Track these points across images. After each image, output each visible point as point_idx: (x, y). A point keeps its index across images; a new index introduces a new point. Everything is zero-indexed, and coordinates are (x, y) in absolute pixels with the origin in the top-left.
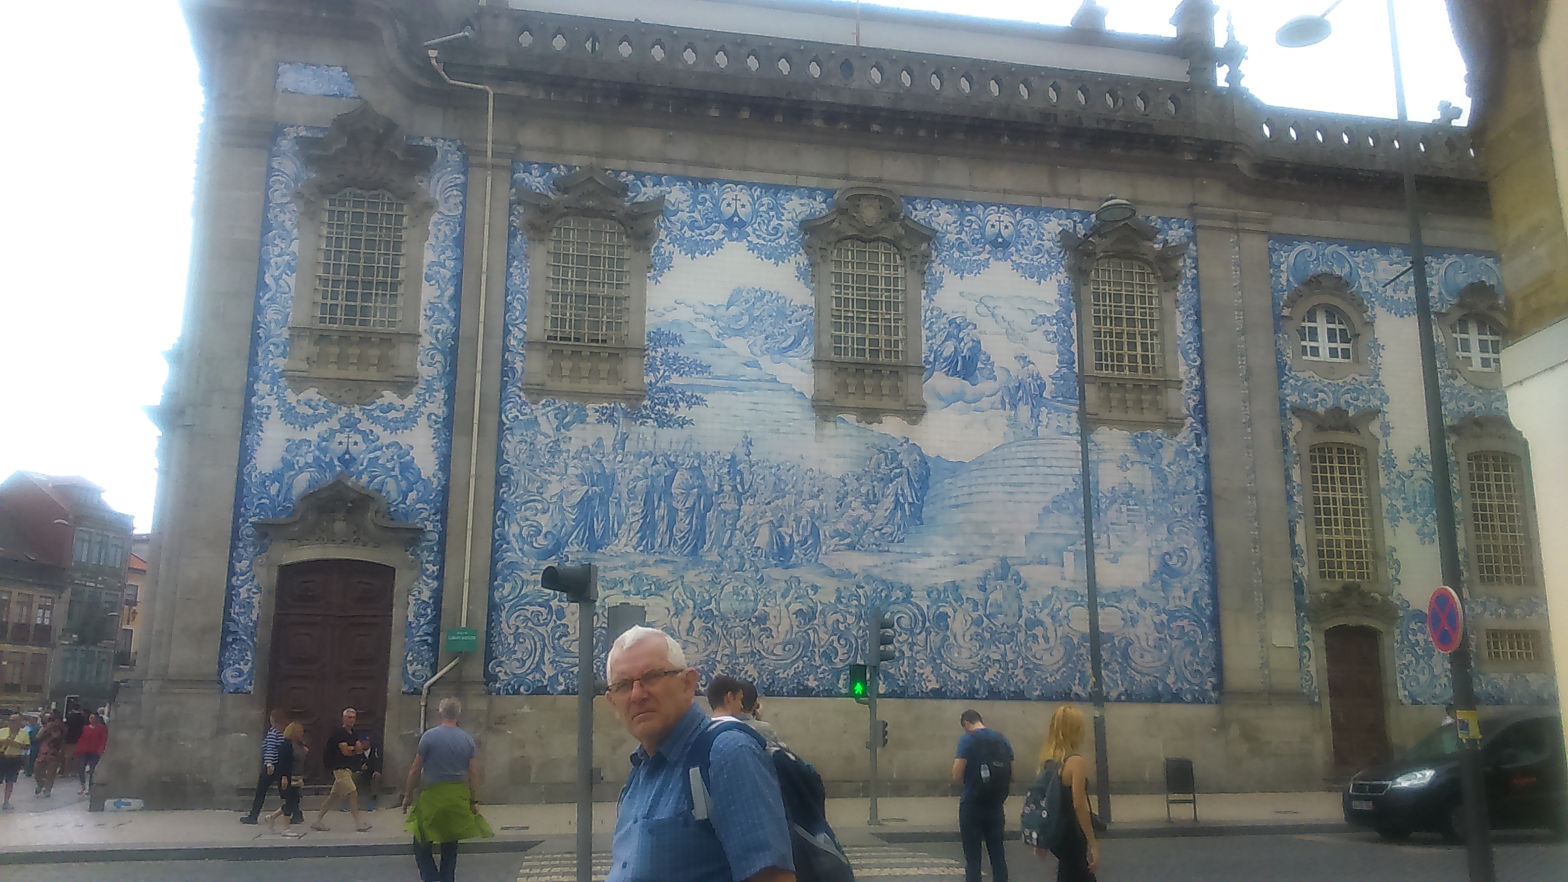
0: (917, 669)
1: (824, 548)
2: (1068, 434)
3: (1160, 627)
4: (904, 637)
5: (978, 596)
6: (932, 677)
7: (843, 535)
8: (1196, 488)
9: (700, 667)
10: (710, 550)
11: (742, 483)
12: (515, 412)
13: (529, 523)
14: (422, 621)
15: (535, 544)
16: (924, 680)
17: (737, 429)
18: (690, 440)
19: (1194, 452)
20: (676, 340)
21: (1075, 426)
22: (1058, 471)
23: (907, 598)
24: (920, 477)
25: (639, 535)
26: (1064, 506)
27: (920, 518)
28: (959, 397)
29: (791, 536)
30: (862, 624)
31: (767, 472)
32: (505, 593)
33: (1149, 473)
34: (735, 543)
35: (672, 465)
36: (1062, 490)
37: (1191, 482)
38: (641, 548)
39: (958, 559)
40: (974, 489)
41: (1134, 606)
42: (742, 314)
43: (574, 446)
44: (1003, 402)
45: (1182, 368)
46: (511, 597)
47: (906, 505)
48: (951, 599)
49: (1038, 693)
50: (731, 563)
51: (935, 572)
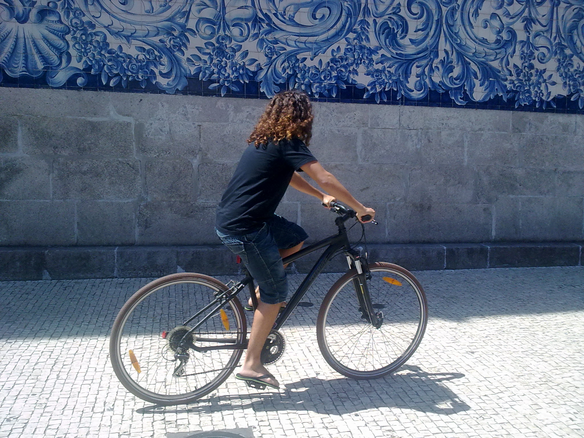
16: (545, 81)
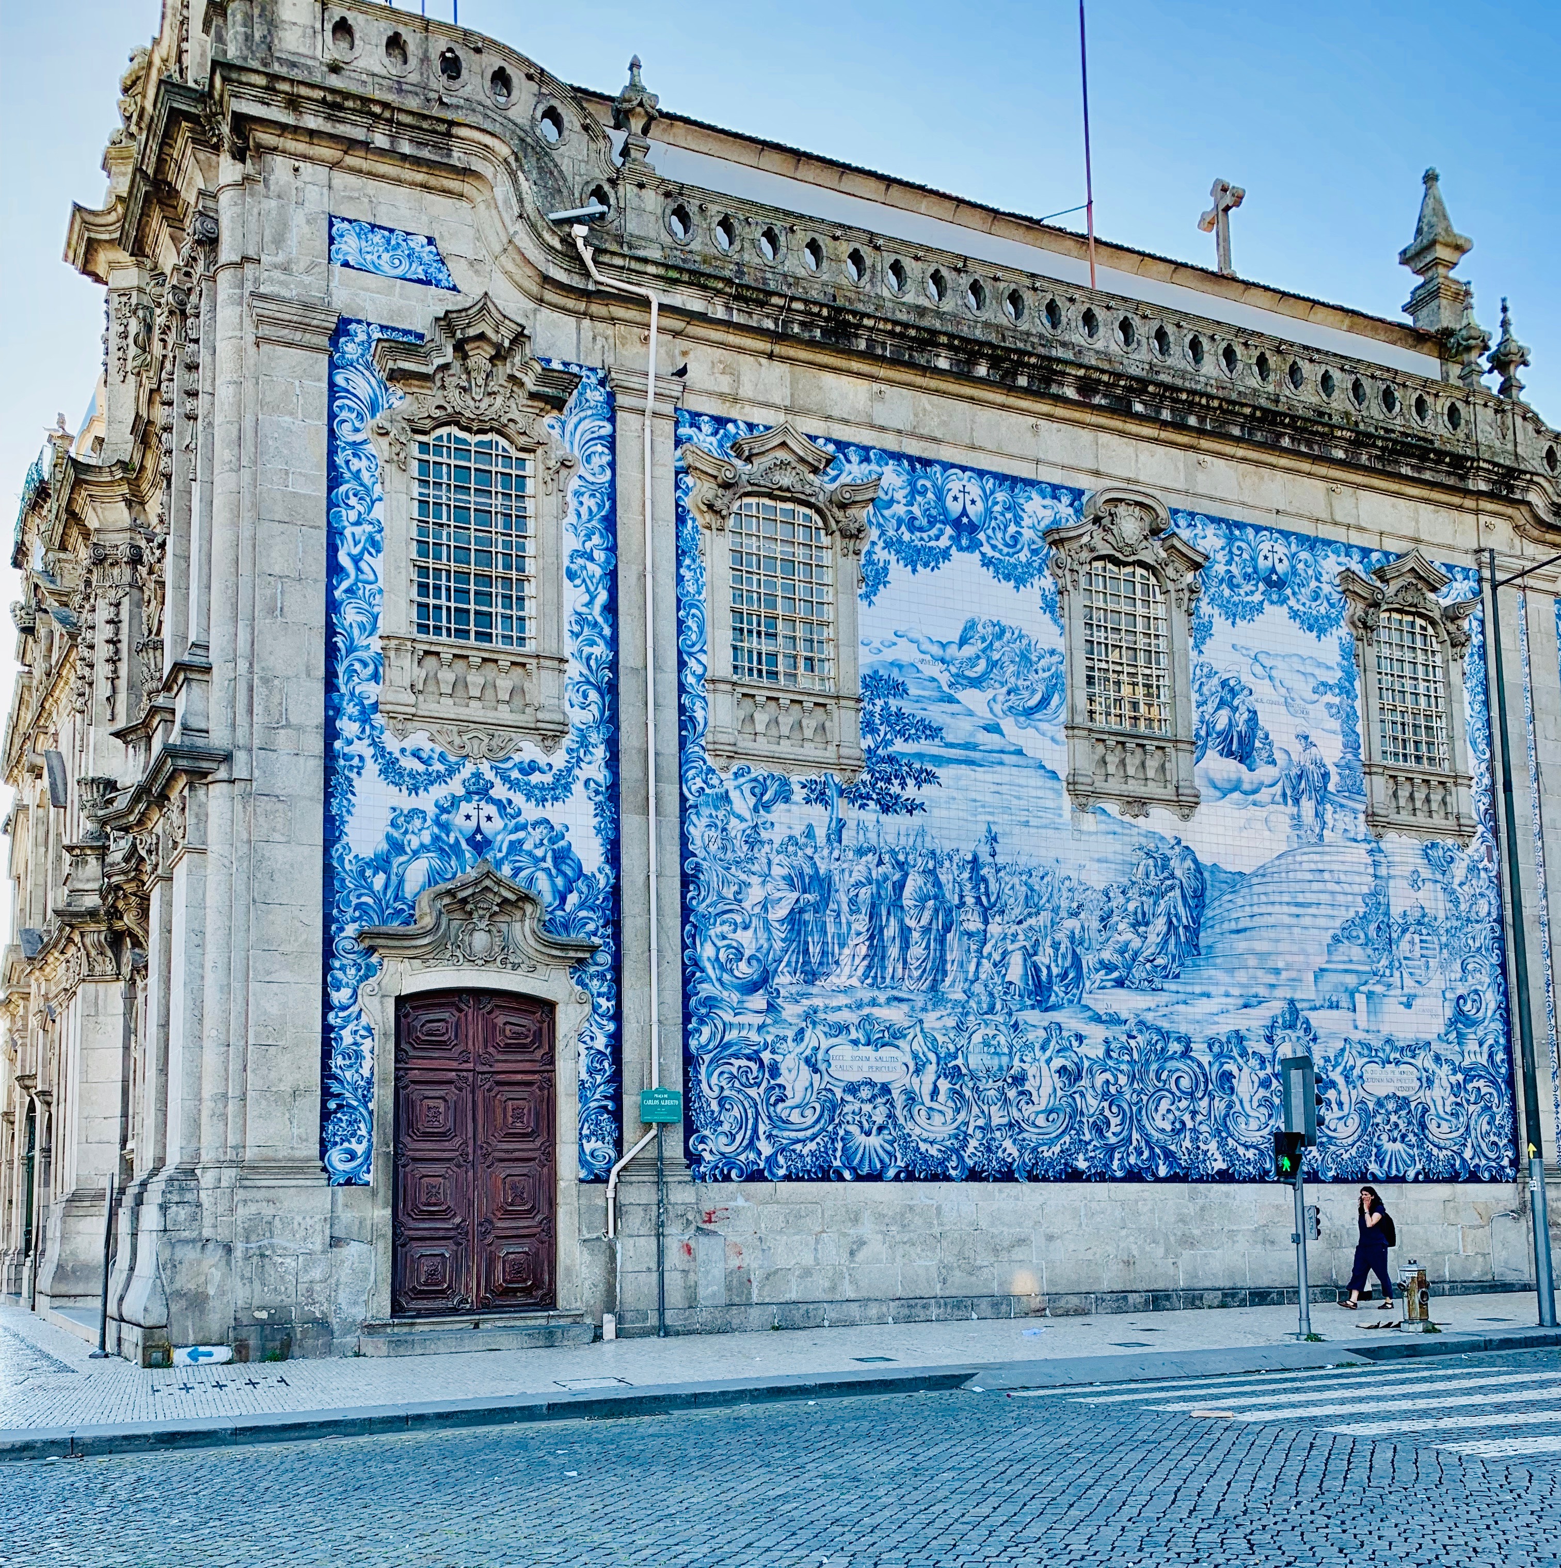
0: (1201, 1144)
1: (1088, 984)
2: (1355, 841)
3: (1457, 1089)
4: (1184, 1104)
5: (1264, 1049)
6: (1217, 1155)
7: (1108, 967)
8: (1489, 914)
9: (948, 1143)
10: (952, 985)
11: (988, 896)
12: (699, 783)
13: (726, 942)
14: (599, 1078)
15: (736, 973)
16: (1209, 1158)
17: (979, 818)
18: (922, 832)
19: (1486, 870)
20: (898, 689)
21: (1362, 828)
22: (1347, 888)
23: (1186, 1054)
24: (1195, 891)
25: (866, 963)
26: (1354, 934)
27: (1196, 946)
28: (1236, 786)
29: (1048, 968)
30: (1135, 1086)
31: (1016, 880)
32: (704, 1039)
33: (1441, 895)
34: (983, 976)
35: (901, 865)
36: (1352, 914)
37: (1483, 907)
38: (869, 981)
39: (1241, 1002)
40: (1256, 909)
41: (1430, 1065)
42: (978, 657)
43: (778, 836)
44: (1284, 795)
45: (1472, 762)
46: (711, 1047)
47: (1181, 930)
48: (1235, 1053)
49: (1331, 1174)
50: (979, 1003)
51: (1216, 1018)
